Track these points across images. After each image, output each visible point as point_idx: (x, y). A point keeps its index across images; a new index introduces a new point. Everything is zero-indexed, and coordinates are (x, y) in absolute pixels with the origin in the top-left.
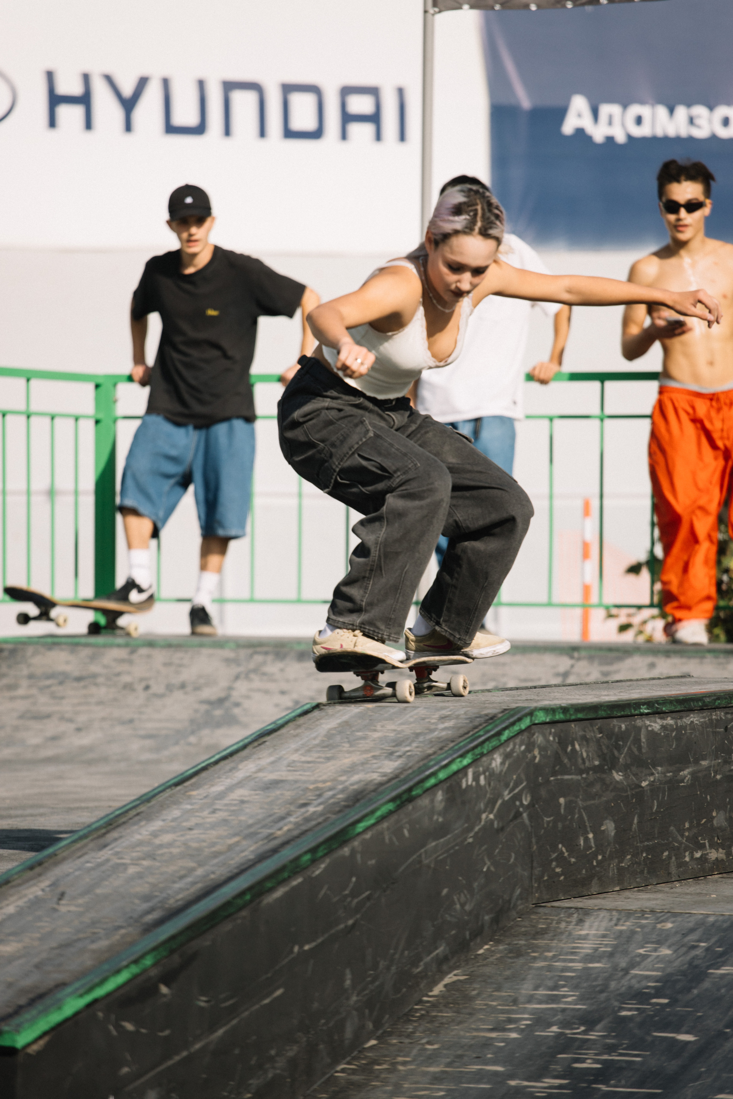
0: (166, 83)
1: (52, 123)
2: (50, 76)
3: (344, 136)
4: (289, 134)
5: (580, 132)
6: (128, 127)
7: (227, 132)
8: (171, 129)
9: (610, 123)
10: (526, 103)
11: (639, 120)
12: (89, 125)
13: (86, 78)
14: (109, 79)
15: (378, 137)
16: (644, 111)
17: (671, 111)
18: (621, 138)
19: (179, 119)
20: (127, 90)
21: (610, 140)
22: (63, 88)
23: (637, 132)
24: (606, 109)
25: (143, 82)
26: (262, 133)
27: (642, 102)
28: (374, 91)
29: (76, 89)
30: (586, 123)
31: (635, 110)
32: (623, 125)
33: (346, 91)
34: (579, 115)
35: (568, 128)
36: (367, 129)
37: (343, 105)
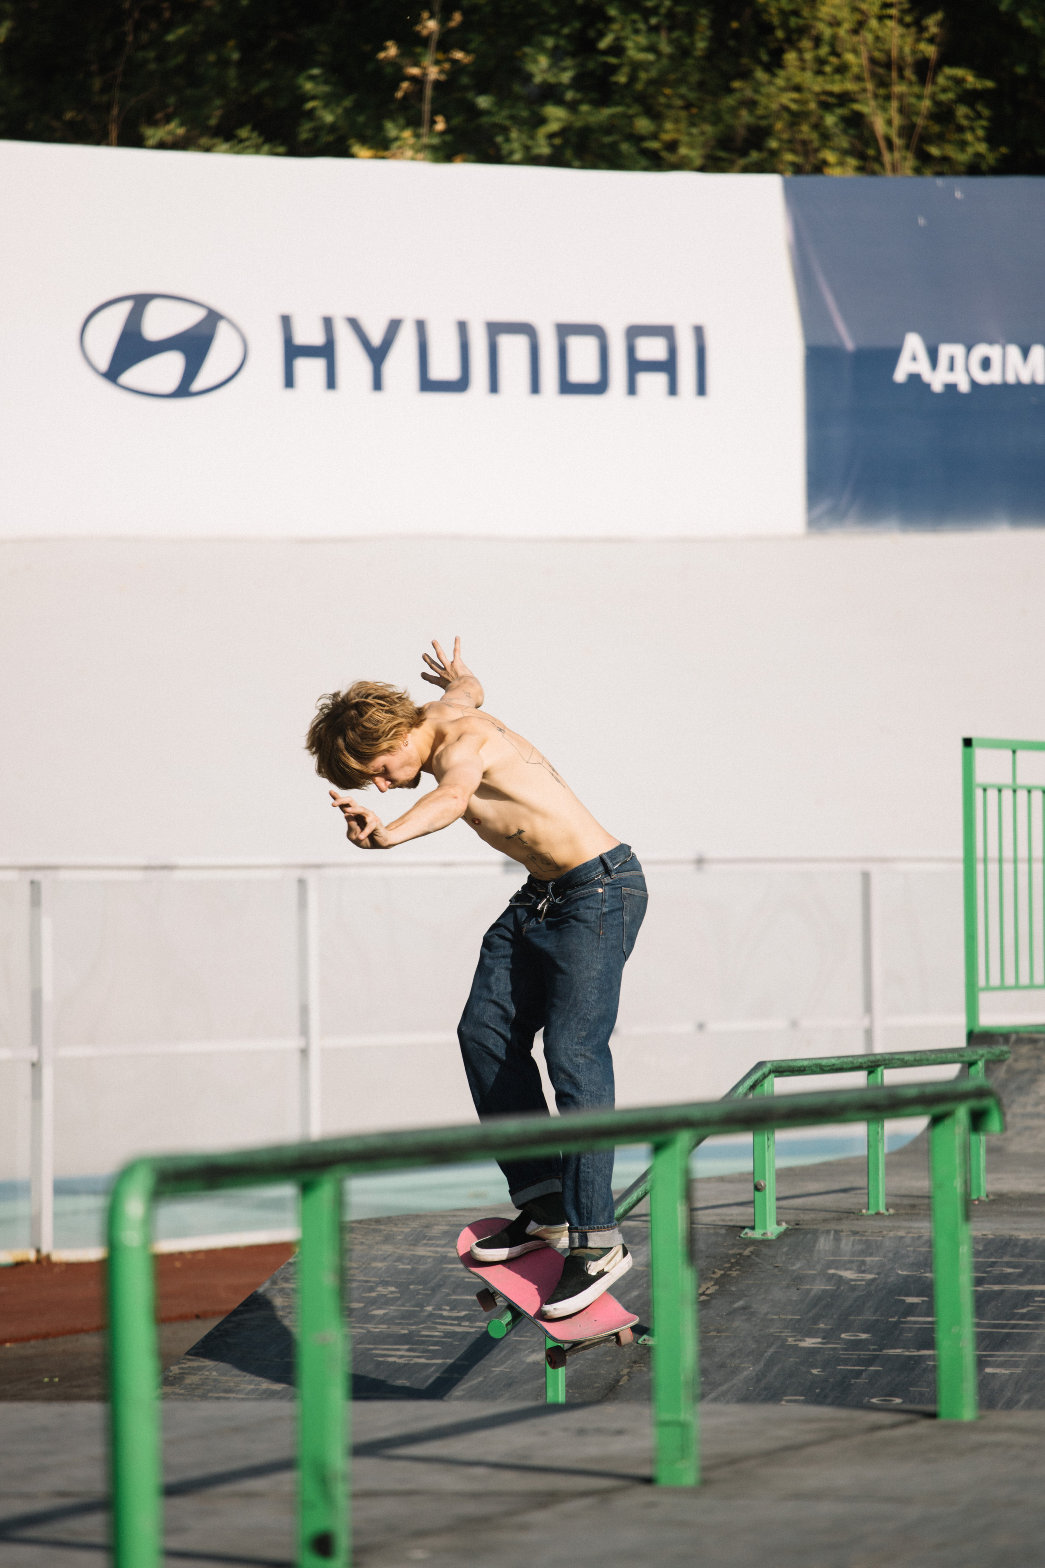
0: (421, 326)
1: (289, 382)
2: (286, 321)
3: (632, 389)
4: (567, 387)
5: (915, 379)
6: (377, 384)
7: (494, 387)
8: (427, 385)
9: (952, 368)
10: (850, 345)
11: (986, 364)
12: (331, 383)
13: (328, 323)
14: (354, 324)
15: (673, 390)
16: (994, 352)
17: (1025, 352)
18: (964, 387)
19: (436, 373)
20: (376, 338)
21: (951, 388)
22: (301, 338)
23: (983, 378)
24: (945, 351)
25: (394, 326)
26: (535, 388)
27: (991, 342)
28: (667, 332)
29: (317, 338)
30: (923, 367)
31: (981, 350)
32: (967, 370)
33: (634, 332)
34: (914, 359)
35: (900, 375)
36: (660, 379)
37: (631, 350)
